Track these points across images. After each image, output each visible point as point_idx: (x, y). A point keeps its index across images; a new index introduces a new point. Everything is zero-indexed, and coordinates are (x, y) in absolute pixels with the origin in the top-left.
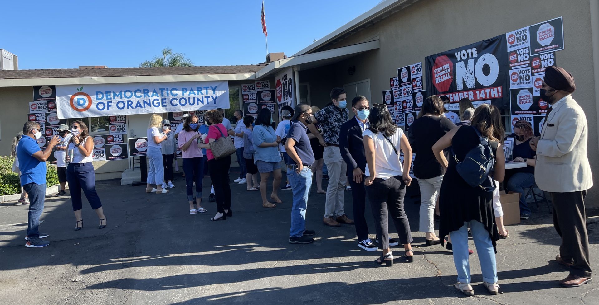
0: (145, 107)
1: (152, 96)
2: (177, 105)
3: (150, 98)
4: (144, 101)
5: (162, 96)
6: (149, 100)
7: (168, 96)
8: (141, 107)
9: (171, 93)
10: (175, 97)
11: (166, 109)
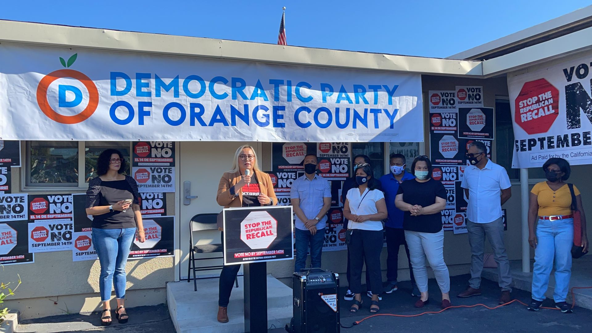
0: (234, 123)
1: (252, 98)
2: (309, 124)
3: (248, 102)
4: (232, 108)
5: (277, 98)
6: (246, 107)
7: (289, 100)
8: (226, 124)
9: (297, 92)
10: (307, 105)
11: (284, 135)
